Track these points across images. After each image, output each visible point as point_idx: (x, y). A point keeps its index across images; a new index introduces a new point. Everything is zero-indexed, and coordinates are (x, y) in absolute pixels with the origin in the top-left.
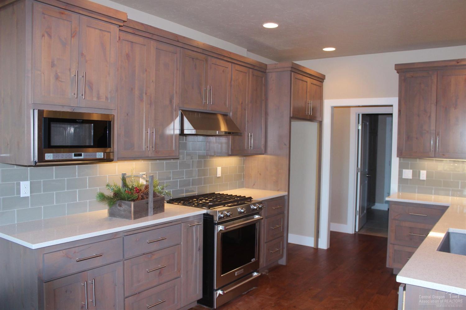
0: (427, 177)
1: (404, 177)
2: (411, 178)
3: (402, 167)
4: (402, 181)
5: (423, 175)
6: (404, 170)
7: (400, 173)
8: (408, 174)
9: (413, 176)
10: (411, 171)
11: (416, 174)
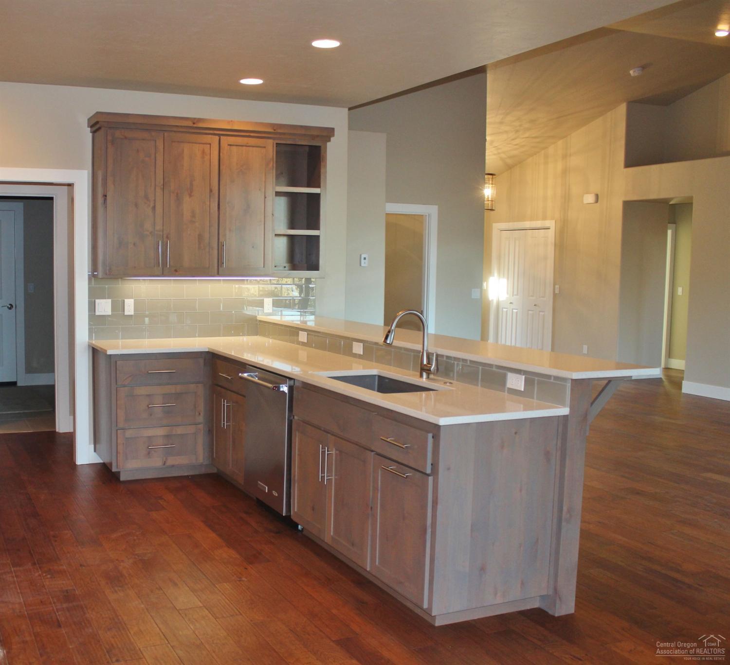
0: (135, 310)
1: (97, 313)
2: (110, 313)
3: (94, 295)
4: (95, 320)
5: (130, 307)
6: (97, 301)
7: (92, 307)
8: (104, 307)
9: (112, 311)
10: (110, 301)
11: (118, 306)
